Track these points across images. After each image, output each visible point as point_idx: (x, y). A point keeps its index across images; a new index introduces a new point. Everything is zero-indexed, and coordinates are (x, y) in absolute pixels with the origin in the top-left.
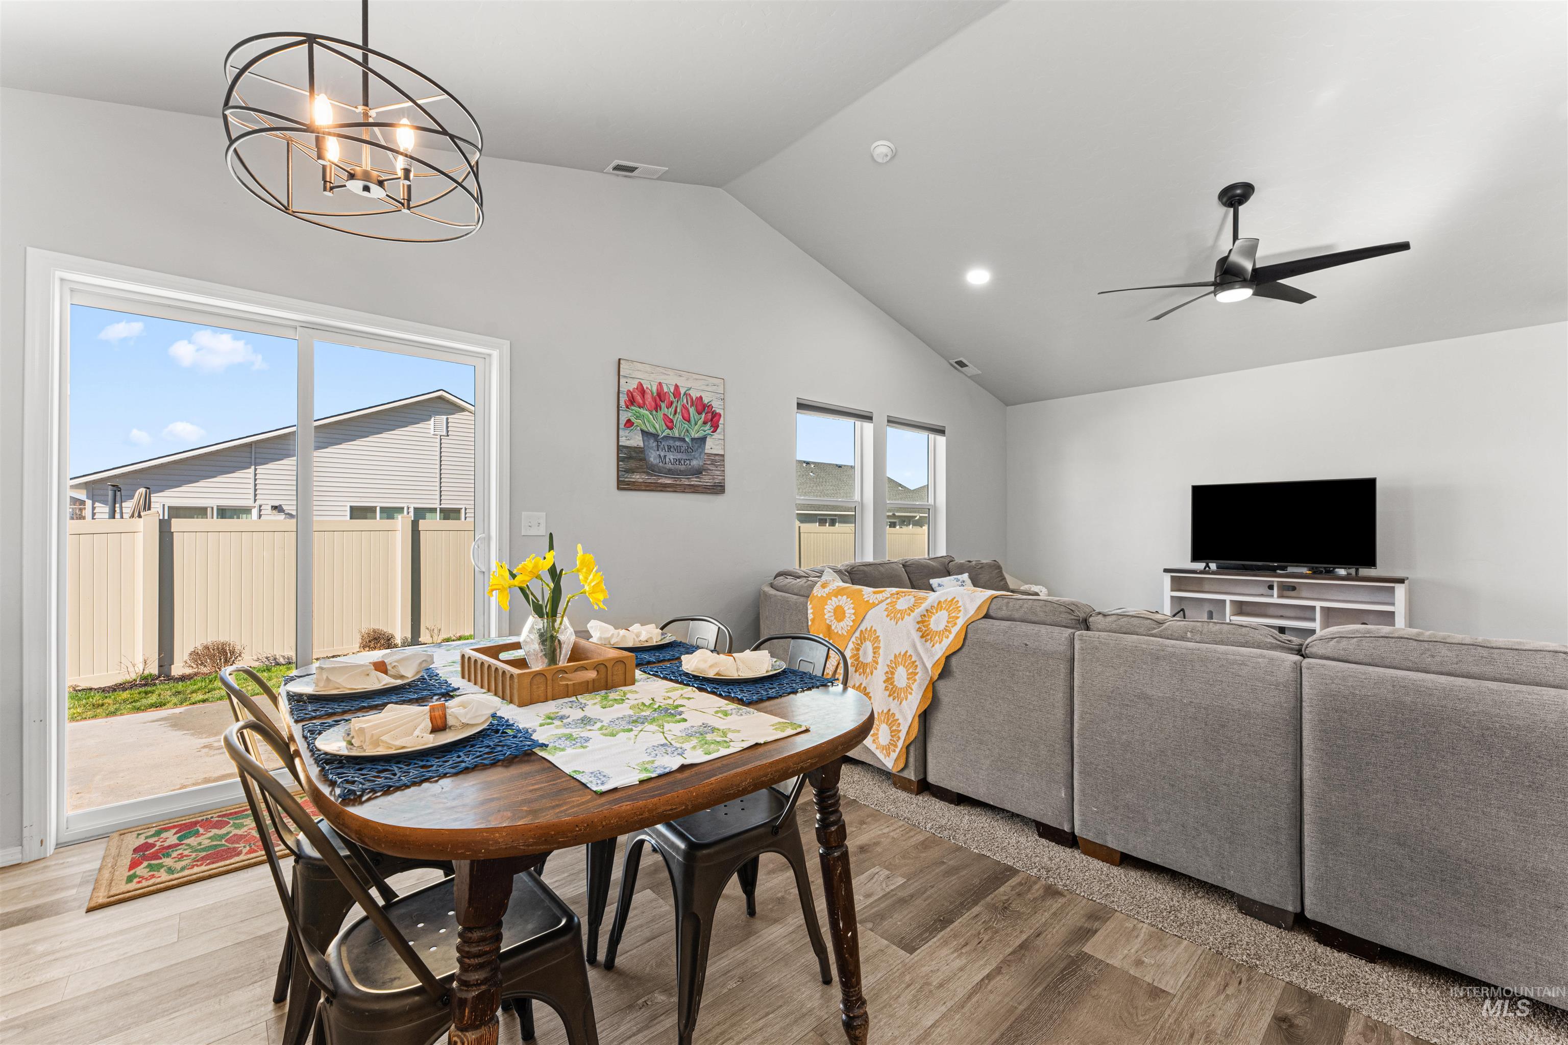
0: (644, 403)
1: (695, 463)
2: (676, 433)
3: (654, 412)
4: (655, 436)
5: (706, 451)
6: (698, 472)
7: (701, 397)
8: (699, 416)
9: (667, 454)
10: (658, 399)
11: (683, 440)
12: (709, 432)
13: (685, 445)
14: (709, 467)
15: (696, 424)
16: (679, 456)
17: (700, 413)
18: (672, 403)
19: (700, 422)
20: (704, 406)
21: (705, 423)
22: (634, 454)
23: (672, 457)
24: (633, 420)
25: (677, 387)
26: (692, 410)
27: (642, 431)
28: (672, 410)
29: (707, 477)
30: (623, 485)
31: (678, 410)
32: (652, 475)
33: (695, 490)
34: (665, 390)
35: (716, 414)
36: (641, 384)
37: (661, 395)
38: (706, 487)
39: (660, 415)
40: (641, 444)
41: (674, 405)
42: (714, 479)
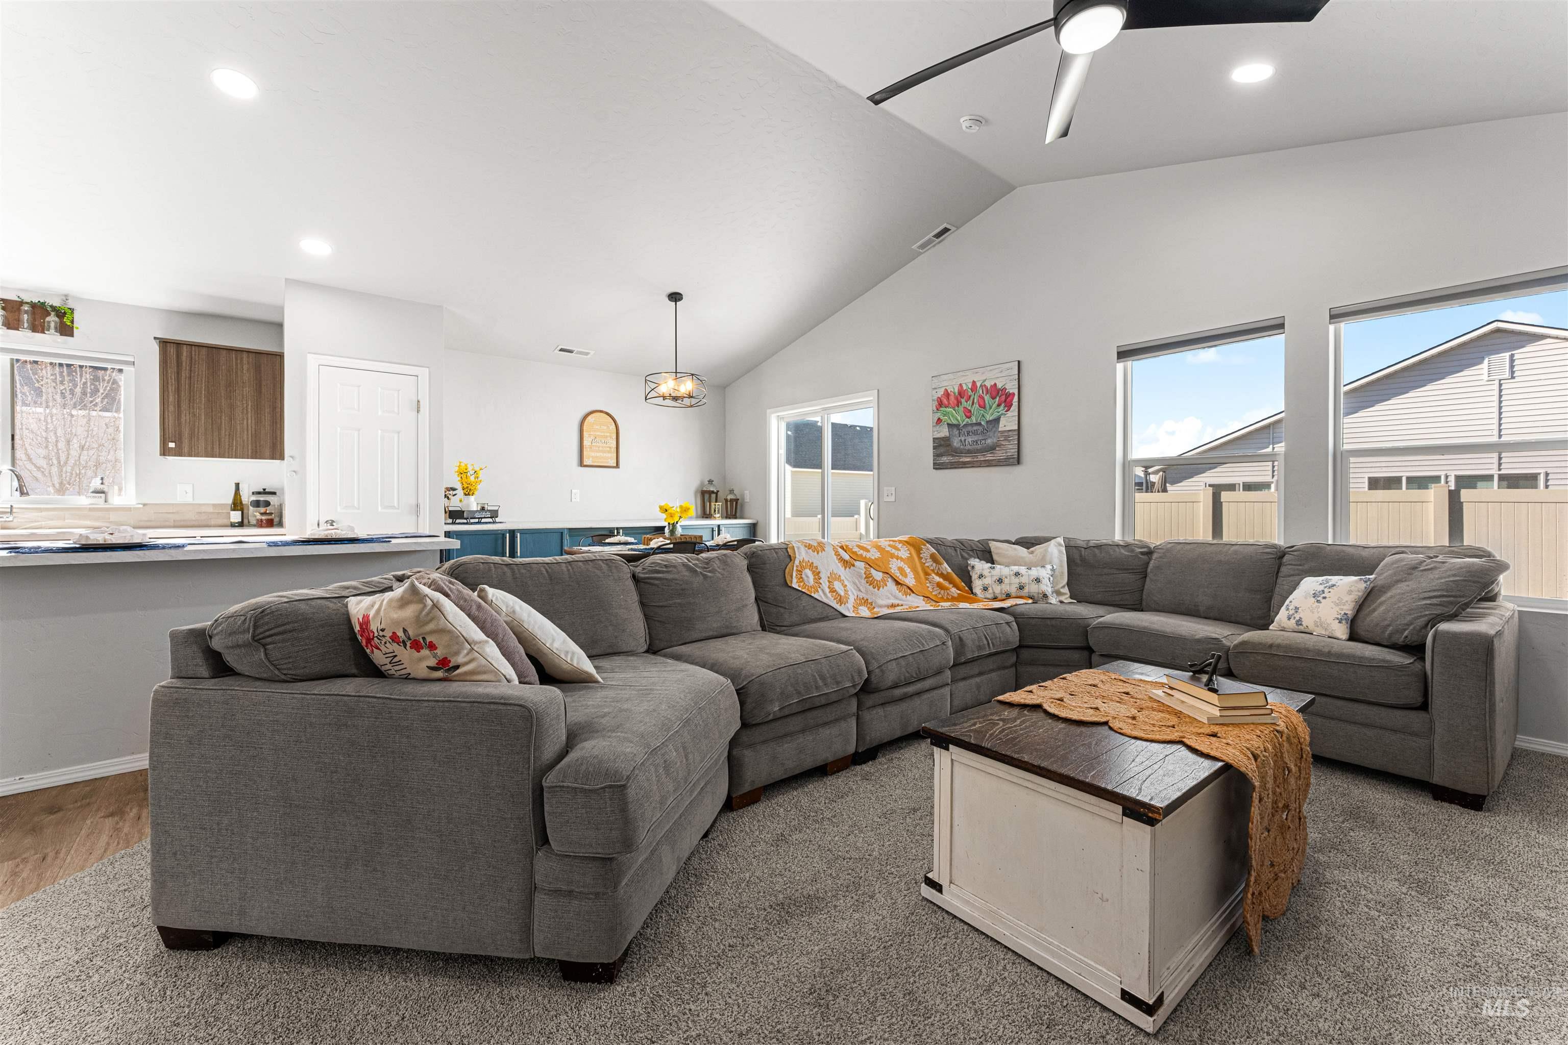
0: (949, 404)
1: (989, 441)
2: (974, 420)
3: (956, 408)
4: (957, 426)
5: (1000, 429)
6: (992, 448)
7: (995, 384)
8: (993, 401)
9: (966, 438)
10: (959, 397)
11: (980, 424)
12: (1003, 412)
13: (981, 428)
14: (1003, 443)
15: (991, 408)
16: (975, 438)
17: (993, 398)
18: (970, 397)
19: (995, 406)
20: (998, 391)
21: (999, 405)
22: (942, 443)
23: (970, 440)
24: (942, 417)
25: (974, 383)
26: (987, 398)
27: (948, 424)
28: (970, 402)
29: (1000, 452)
30: (938, 466)
31: (975, 401)
32: (956, 456)
33: (989, 464)
34: (965, 388)
35: (1010, 394)
36: (946, 390)
37: (961, 393)
38: (999, 461)
39: (961, 409)
40: (947, 434)
41: (972, 398)
42: (1006, 453)
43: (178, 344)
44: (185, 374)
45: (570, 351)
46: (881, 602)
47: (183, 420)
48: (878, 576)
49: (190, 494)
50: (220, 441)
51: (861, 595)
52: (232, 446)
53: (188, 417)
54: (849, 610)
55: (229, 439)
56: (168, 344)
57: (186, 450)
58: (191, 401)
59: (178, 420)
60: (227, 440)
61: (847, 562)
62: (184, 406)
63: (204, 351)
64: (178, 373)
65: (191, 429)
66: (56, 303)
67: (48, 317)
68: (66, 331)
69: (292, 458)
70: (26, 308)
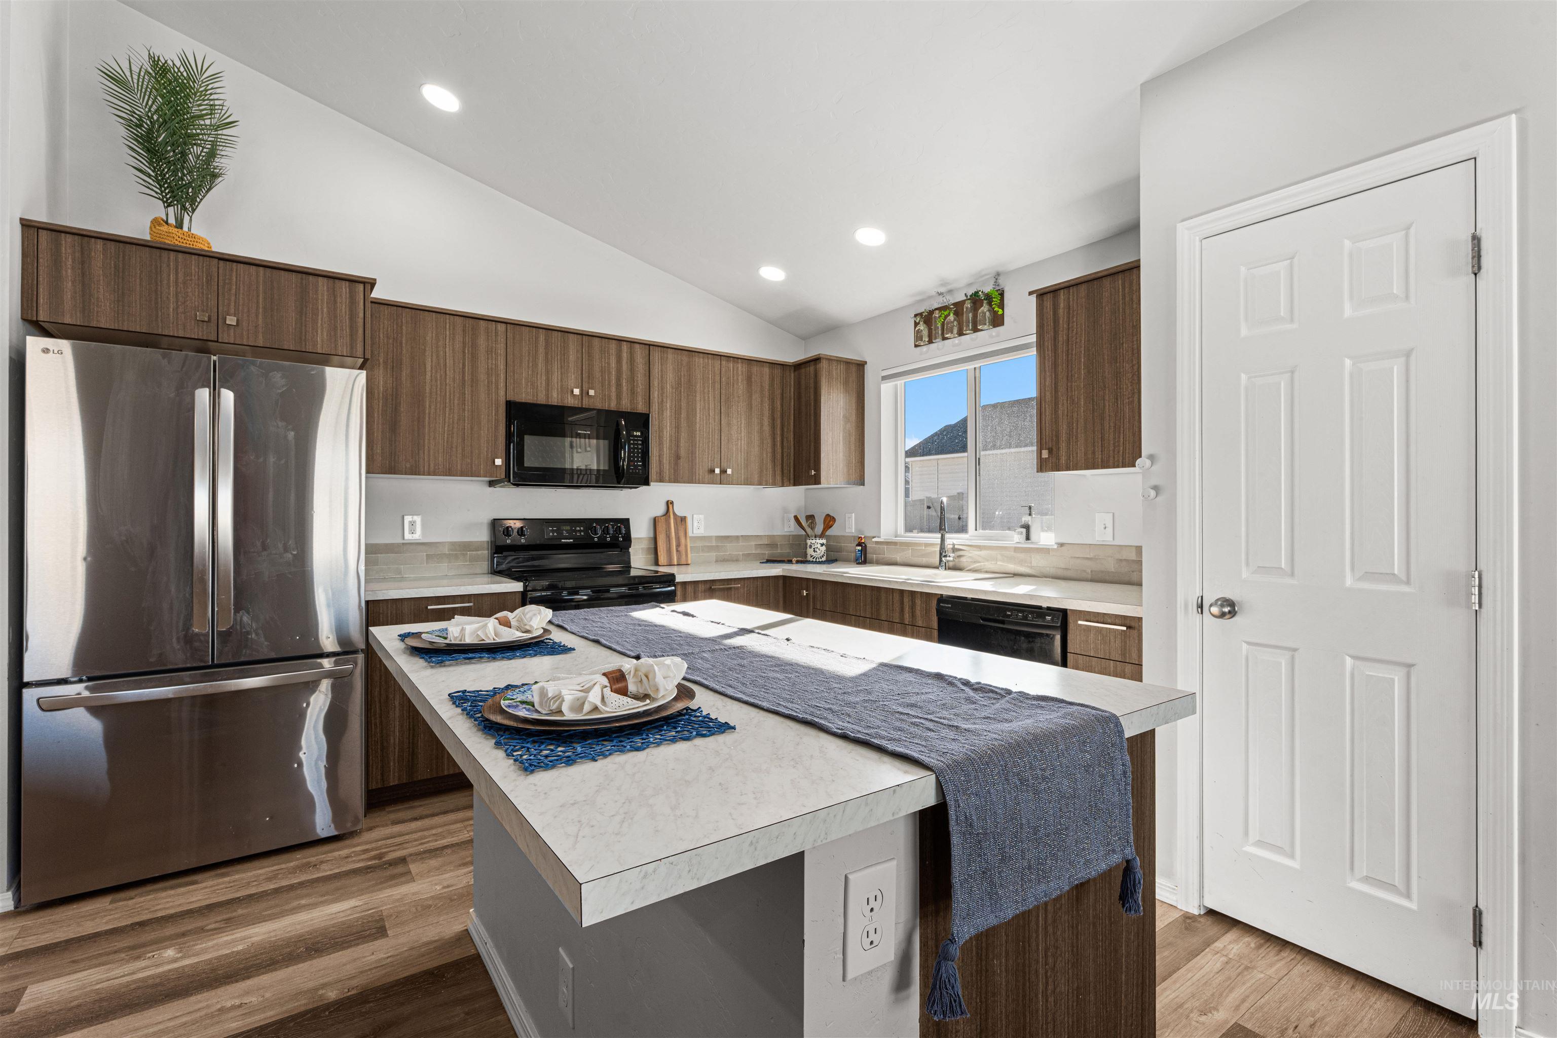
43: (1054, 291)
44: (1062, 337)
47: (1060, 412)
49: (1110, 530)
50: (1102, 439)
52: (1119, 446)
53: (1065, 406)
55: (1115, 432)
56: (1045, 297)
57: (1063, 460)
58: (1069, 378)
59: (1055, 414)
60: (1112, 436)
62: (1062, 389)
63: (1083, 289)
64: (1055, 339)
65: (1070, 425)
66: (988, 289)
67: (985, 308)
68: (997, 321)
69: (1151, 457)
70: (968, 305)
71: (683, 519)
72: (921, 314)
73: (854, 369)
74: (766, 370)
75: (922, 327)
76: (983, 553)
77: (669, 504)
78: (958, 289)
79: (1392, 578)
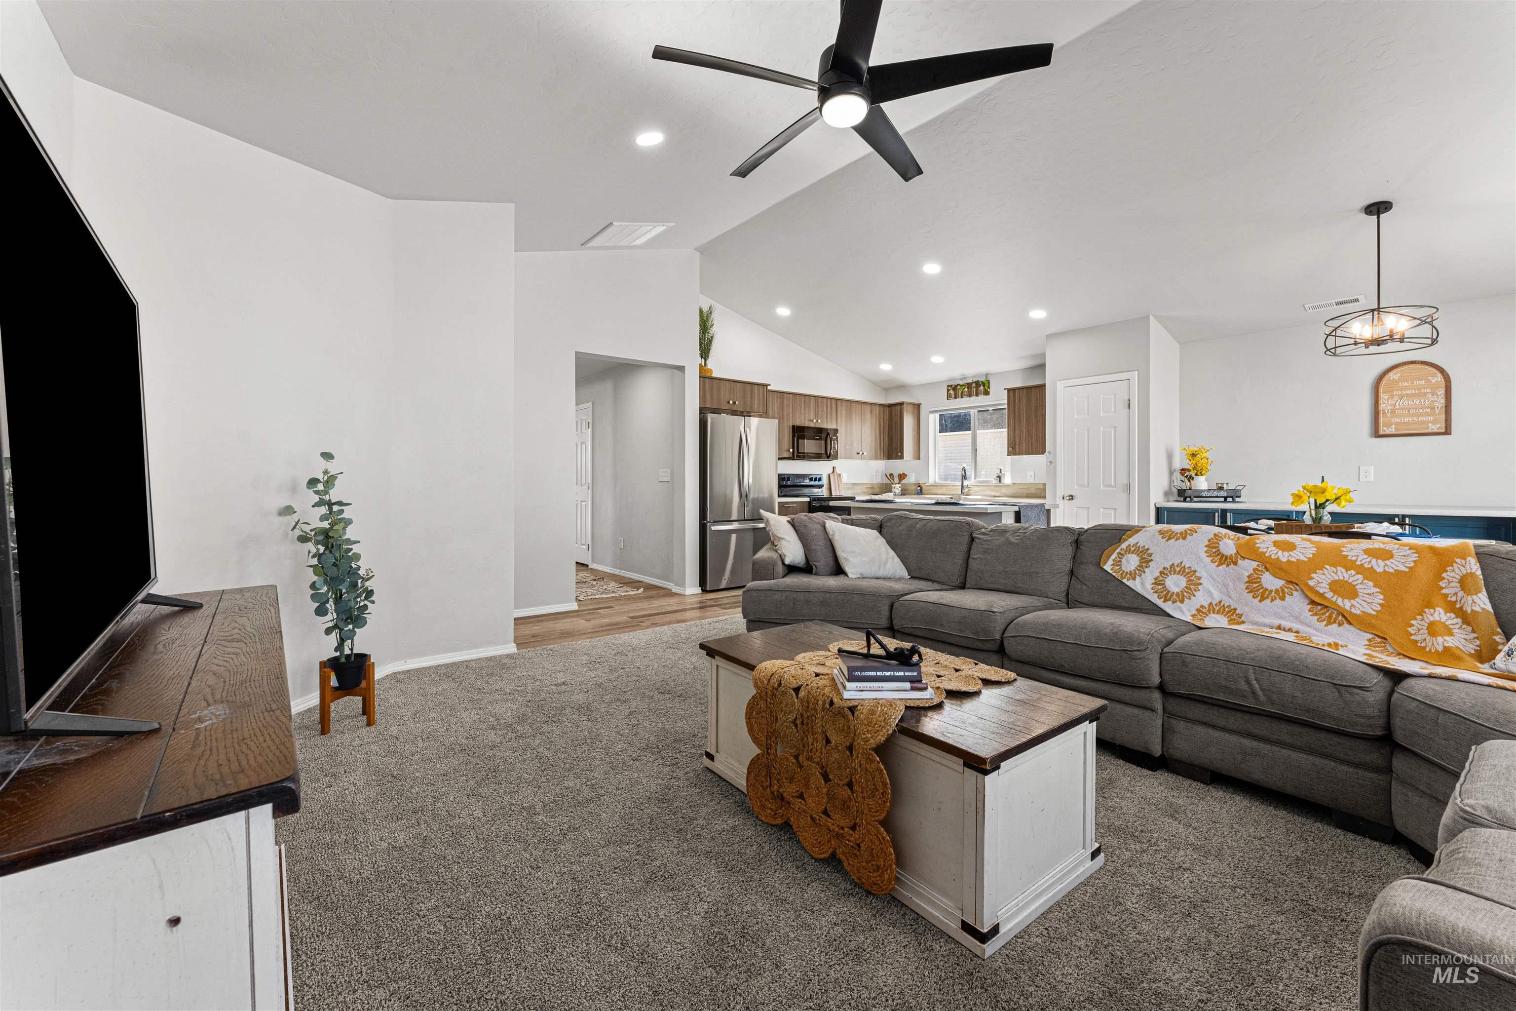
43: (1014, 390)
44: (1016, 407)
45: (1338, 304)
46: (1259, 619)
47: (1016, 434)
48: (1270, 582)
49: (1034, 478)
50: (1032, 445)
51: (1227, 602)
52: (1037, 447)
53: (1018, 432)
54: (1182, 612)
55: (1036, 442)
56: (1011, 391)
57: (1017, 451)
58: (1020, 421)
59: (1014, 434)
61: (1226, 558)
62: (1017, 426)
64: (1014, 407)
65: (1020, 439)
66: (983, 379)
67: (982, 388)
68: (987, 393)
69: (1049, 452)
70: (974, 385)
71: (840, 475)
72: (951, 386)
73: (916, 407)
74: (878, 408)
75: (952, 392)
76: (980, 488)
77: (834, 468)
78: (969, 377)
79: (1111, 486)
